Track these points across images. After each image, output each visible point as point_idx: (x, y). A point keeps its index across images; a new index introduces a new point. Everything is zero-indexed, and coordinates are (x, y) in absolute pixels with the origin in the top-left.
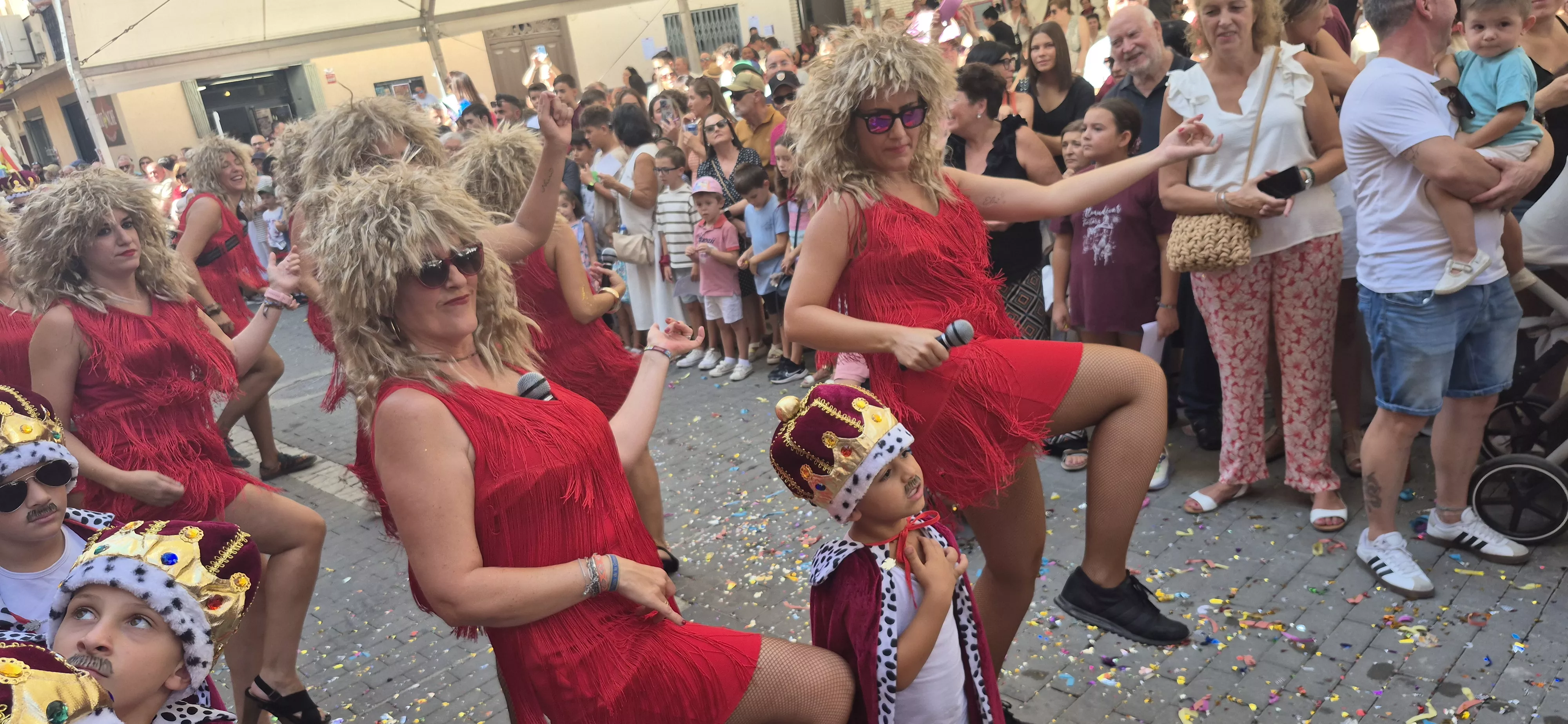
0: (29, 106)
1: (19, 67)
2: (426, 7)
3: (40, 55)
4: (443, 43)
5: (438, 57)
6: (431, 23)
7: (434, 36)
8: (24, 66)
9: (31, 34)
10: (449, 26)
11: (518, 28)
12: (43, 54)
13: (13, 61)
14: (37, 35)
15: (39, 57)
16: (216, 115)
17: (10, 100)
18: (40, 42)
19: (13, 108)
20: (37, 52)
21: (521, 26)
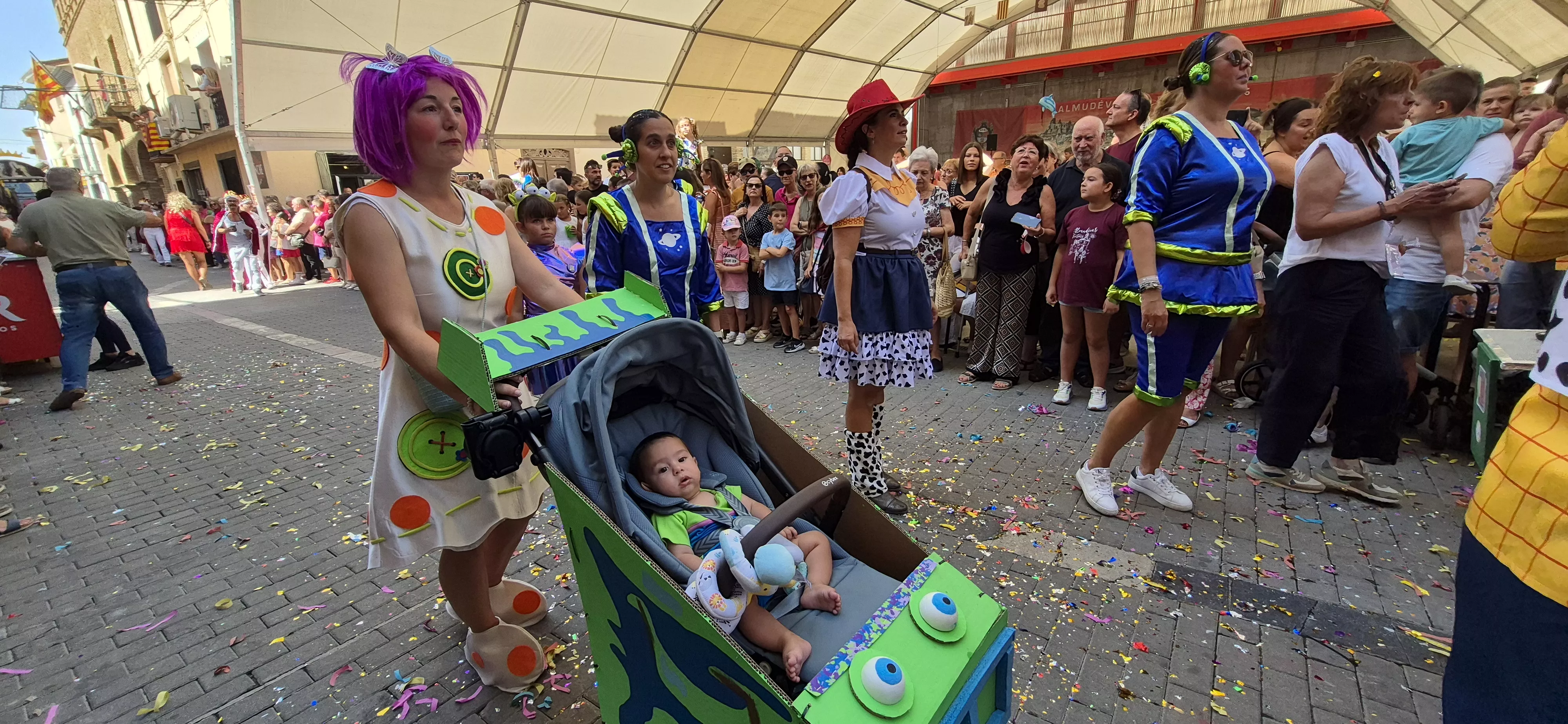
0: (189, 159)
1: (188, 131)
2: (490, 128)
3: (205, 124)
4: (498, 152)
5: (494, 160)
6: (492, 138)
7: (493, 147)
8: (192, 131)
9: (201, 110)
10: (503, 143)
11: (543, 153)
13: (183, 126)
14: (205, 111)
15: (203, 126)
16: (337, 178)
17: (172, 155)
19: (175, 161)
20: (203, 122)
21: (545, 151)
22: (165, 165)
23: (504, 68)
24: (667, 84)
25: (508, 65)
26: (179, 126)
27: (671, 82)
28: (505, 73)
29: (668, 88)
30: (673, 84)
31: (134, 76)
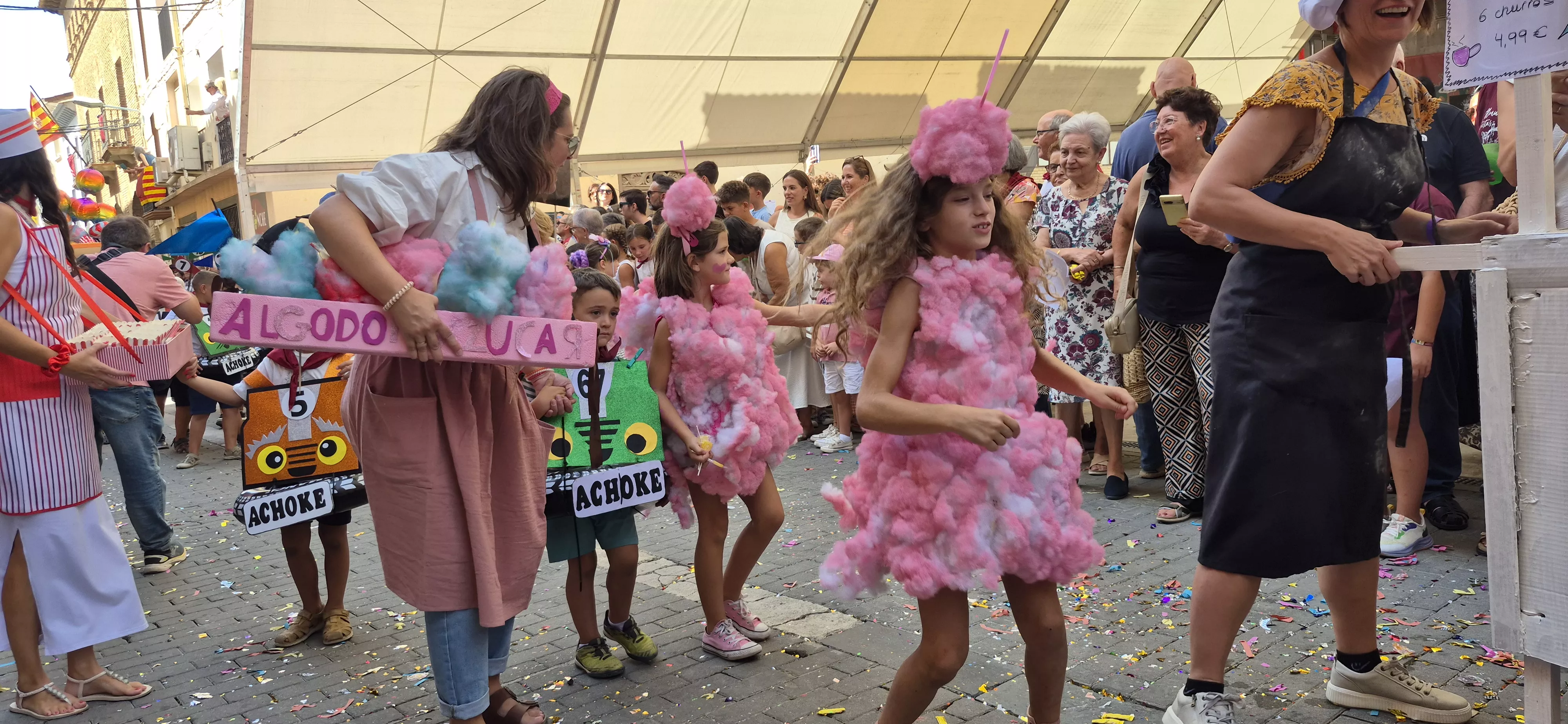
0: (186, 212)
1: (186, 173)
3: (207, 162)
8: (192, 172)
9: (204, 145)
10: (591, 167)
12: (210, 163)
13: (182, 167)
14: (208, 145)
15: (205, 164)
17: (168, 208)
18: (210, 152)
19: (170, 216)
20: (205, 160)
22: (159, 222)
23: (592, 56)
24: (840, 59)
25: (598, 51)
26: (177, 167)
27: (847, 54)
28: (595, 64)
29: (842, 65)
30: (851, 57)
31: (138, 106)
